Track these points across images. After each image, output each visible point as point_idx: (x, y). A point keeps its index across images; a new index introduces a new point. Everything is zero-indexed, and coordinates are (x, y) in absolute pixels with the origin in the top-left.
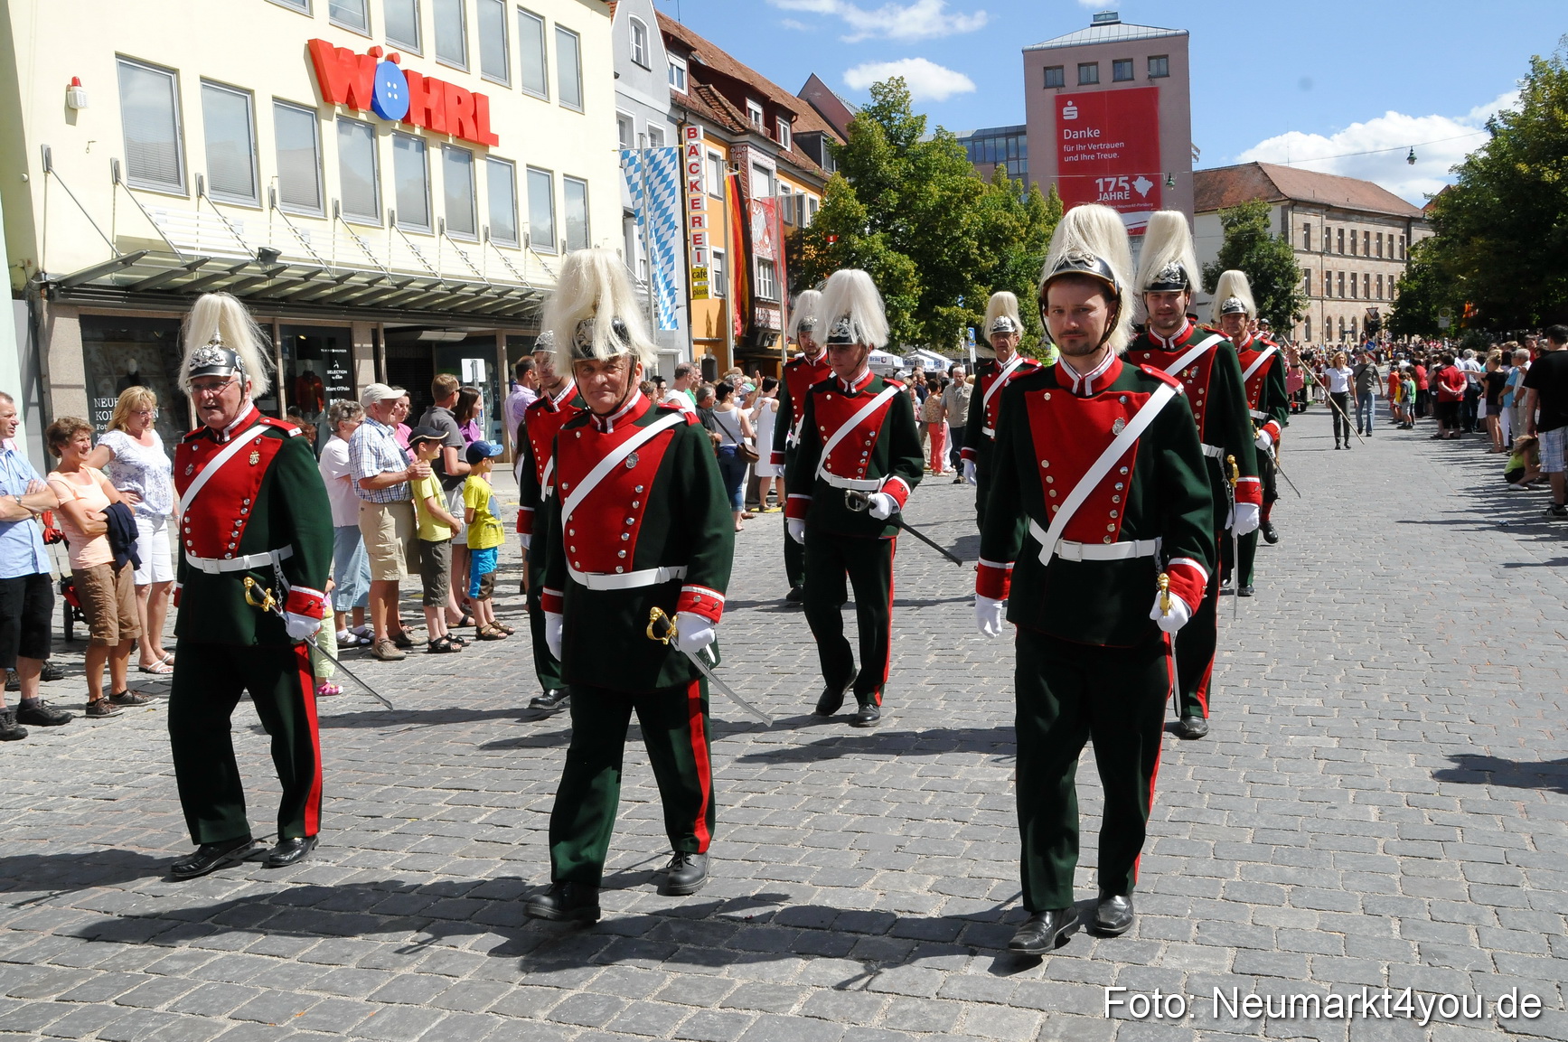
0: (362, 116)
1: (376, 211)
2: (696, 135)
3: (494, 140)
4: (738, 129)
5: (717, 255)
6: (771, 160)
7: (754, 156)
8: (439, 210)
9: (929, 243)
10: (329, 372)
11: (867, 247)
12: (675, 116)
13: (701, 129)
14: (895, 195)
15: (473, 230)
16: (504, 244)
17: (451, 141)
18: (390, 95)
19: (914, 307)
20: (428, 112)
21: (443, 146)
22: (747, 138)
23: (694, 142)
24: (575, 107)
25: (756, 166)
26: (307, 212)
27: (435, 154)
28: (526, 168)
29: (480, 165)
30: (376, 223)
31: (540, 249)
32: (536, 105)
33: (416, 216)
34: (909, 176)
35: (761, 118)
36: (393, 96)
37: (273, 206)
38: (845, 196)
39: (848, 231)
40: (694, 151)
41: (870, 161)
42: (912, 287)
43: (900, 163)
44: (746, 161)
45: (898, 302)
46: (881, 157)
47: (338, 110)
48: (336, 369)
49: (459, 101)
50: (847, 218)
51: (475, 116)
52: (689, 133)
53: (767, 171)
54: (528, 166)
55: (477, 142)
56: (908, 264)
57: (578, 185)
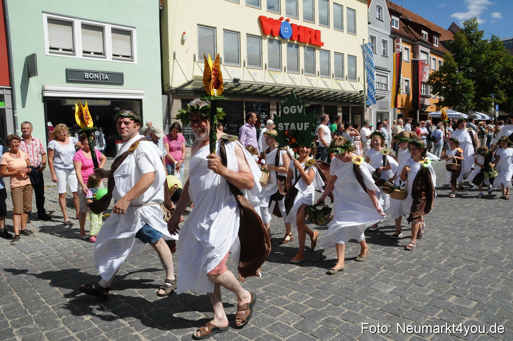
0: (277, 38)
1: (280, 67)
2: (399, 42)
3: (322, 44)
4: (416, 39)
5: (406, 81)
6: (428, 49)
7: (421, 48)
8: (302, 66)
9: (480, 75)
10: (262, 116)
11: (456, 77)
12: (392, 36)
13: (401, 39)
14: (469, 59)
15: (314, 72)
16: (325, 76)
17: (307, 45)
18: (285, 31)
19: (473, 98)
20: (299, 36)
21: (304, 47)
22: (419, 42)
23: (399, 44)
24: (353, 34)
25: (422, 51)
26: (256, 67)
27: (302, 49)
28: (334, 53)
29: (317, 52)
30: (280, 70)
31: (338, 78)
32: (338, 33)
33: (294, 68)
34: (475, 52)
35: (427, 36)
36: (286, 31)
37: (244, 66)
38: (450, 60)
39: (451, 72)
40: (398, 47)
41: (460, 48)
42: (472, 91)
43: (472, 48)
44: (418, 50)
45: (467, 96)
46: (465, 46)
47: (268, 36)
48: (264, 115)
49: (310, 32)
50: (451, 67)
51: (315, 37)
52: (397, 41)
53: (426, 53)
54: (335, 52)
55: (316, 45)
56: (471, 83)
57: (353, 58)
